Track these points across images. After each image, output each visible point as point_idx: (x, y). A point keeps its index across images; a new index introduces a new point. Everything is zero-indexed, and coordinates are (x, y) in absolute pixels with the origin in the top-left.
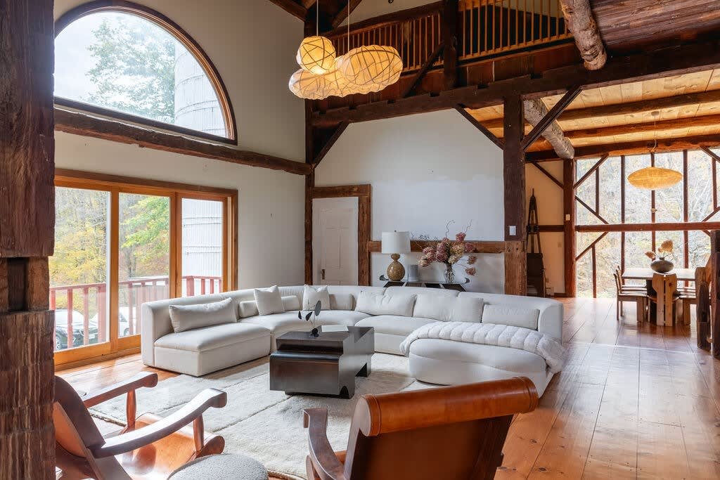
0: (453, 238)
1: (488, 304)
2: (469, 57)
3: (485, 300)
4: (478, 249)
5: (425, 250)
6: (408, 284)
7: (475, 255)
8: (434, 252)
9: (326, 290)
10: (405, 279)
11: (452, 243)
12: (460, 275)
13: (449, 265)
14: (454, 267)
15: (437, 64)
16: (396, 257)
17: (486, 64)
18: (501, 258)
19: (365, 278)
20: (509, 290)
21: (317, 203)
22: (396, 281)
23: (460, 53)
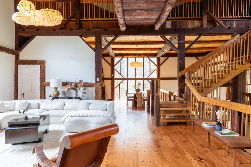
0: (78, 81)
1: (91, 103)
2: (84, 19)
3: (90, 102)
4: (86, 85)
5: (68, 86)
6: (61, 98)
7: (85, 87)
8: (71, 86)
9: (27, 102)
10: (59, 96)
11: (78, 83)
12: (80, 94)
13: (77, 91)
14: (78, 91)
15: (72, 19)
16: (56, 88)
17: (90, 23)
18: (94, 88)
19: (43, 96)
20: (97, 99)
22: (56, 97)
23: (80, 18)
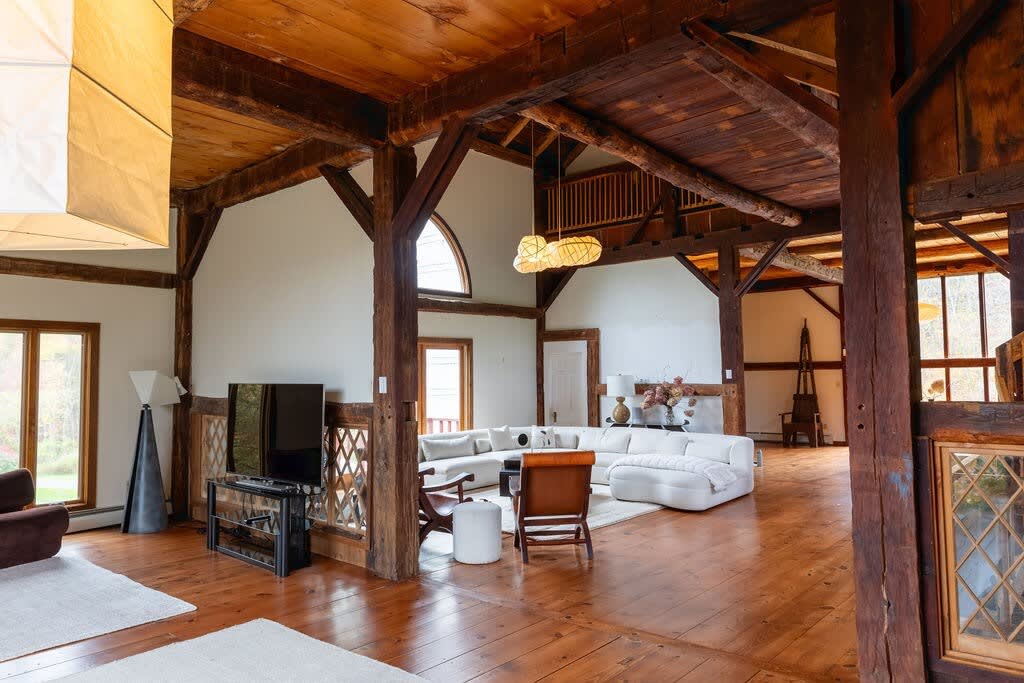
0: (672, 381)
2: (687, 207)
3: (690, 439)
4: (696, 392)
5: (646, 393)
6: (633, 426)
7: (696, 397)
8: (653, 395)
9: (552, 430)
10: (630, 421)
11: (671, 387)
12: (680, 417)
13: (670, 408)
14: (674, 409)
15: (660, 212)
16: (621, 400)
17: (704, 215)
18: (719, 401)
19: (594, 420)
20: (727, 431)
21: (547, 345)
22: (622, 422)
23: (679, 204)
